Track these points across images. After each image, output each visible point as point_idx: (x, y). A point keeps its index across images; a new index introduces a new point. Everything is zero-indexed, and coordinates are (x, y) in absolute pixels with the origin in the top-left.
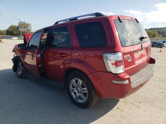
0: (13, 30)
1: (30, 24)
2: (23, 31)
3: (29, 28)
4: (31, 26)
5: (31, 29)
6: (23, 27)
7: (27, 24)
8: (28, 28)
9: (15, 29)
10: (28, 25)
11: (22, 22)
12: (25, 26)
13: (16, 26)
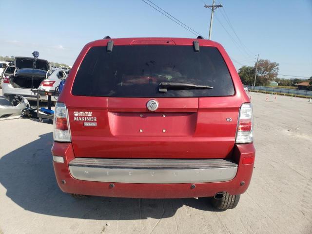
0: (245, 75)
1: (278, 65)
2: (260, 77)
3: (275, 71)
4: (278, 69)
5: (277, 74)
6: (263, 70)
7: (271, 64)
8: (272, 72)
9: (248, 73)
10: (273, 66)
11: (263, 61)
12: (267, 67)
13: (251, 68)
